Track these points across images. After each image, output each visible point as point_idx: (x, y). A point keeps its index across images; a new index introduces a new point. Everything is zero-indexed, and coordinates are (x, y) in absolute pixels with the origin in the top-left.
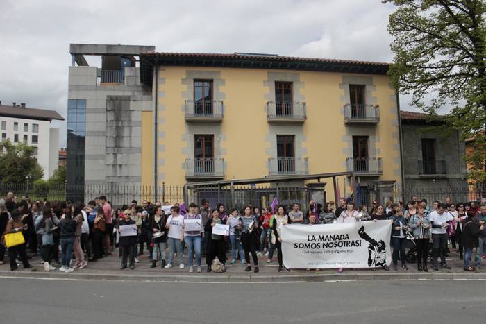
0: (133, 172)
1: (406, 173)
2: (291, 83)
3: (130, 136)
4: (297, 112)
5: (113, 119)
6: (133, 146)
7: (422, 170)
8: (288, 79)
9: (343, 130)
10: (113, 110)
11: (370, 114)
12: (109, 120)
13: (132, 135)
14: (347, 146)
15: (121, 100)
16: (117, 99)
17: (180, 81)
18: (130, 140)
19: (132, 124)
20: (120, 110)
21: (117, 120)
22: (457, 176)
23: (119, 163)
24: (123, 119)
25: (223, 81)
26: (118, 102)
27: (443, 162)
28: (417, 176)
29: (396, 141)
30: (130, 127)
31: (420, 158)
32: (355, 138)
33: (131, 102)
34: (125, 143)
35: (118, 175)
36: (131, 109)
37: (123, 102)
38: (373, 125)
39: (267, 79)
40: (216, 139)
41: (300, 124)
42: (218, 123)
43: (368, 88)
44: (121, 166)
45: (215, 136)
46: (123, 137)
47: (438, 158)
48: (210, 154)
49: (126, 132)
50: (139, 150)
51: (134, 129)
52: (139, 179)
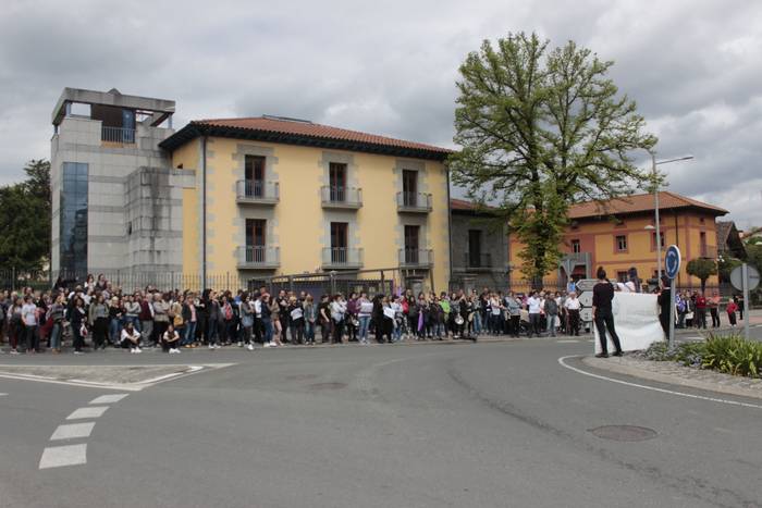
0: (173, 260)
1: (455, 266)
2: (345, 165)
3: (169, 217)
4: (351, 199)
5: (148, 195)
6: (173, 229)
7: (468, 263)
8: (342, 161)
9: (395, 218)
10: (150, 185)
11: (421, 203)
12: (144, 196)
13: (172, 217)
14: (398, 236)
15: (158, 173)
16: (153, 172)
17: (230, 157)
18: (170, 222)
19: (172, 202)
20: (157, 185)
21: (154, 197)
22: (500, 270)
23: (157, 248)
24: (160, 196)
25: (276, 159)
26: (154, 175)
27: (488, 255)
28: (463, 270)
29: (446, 232)
30: (169, 206)
31: (467, 251)
32: (407, 227)
33: (171, 177)
34: (164, 225)
35: (156, 262)
36: (171, 184)
37: (161, 177)
38: (424, 215)
39: (321, 159)
40: (268, 224)
41: (354, 211)
42: (271, 207)
43: (420, 175)
44: (159, 252)
45: (268, 222)
46: (161, 218)
47: (484, 251)
48: (262, 242)
49: (165, 212)
50: (179, 234)
51: (174, 208)
52: (180, 268)
